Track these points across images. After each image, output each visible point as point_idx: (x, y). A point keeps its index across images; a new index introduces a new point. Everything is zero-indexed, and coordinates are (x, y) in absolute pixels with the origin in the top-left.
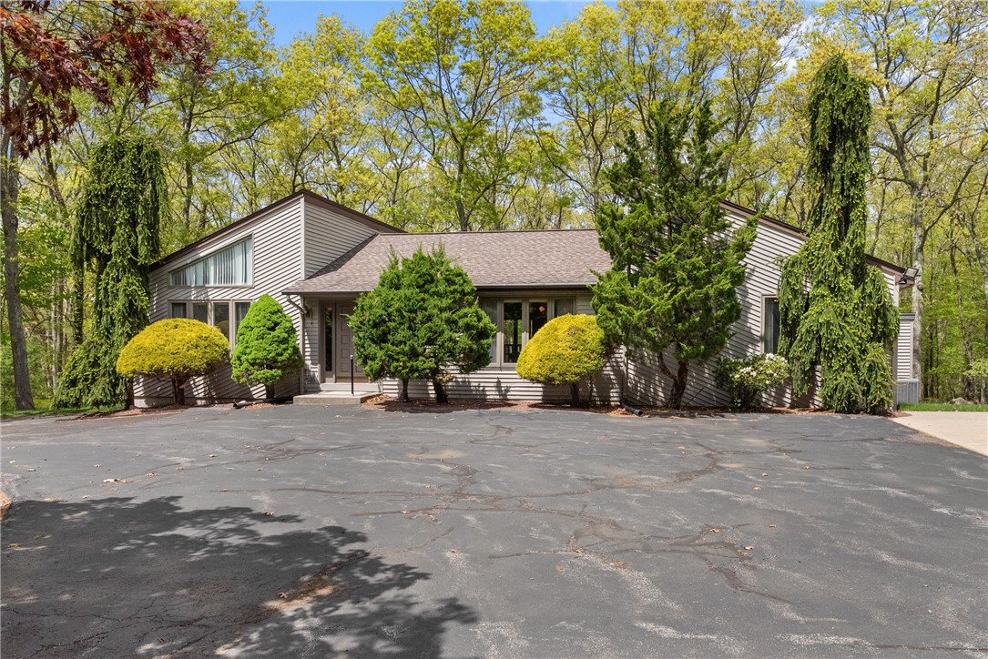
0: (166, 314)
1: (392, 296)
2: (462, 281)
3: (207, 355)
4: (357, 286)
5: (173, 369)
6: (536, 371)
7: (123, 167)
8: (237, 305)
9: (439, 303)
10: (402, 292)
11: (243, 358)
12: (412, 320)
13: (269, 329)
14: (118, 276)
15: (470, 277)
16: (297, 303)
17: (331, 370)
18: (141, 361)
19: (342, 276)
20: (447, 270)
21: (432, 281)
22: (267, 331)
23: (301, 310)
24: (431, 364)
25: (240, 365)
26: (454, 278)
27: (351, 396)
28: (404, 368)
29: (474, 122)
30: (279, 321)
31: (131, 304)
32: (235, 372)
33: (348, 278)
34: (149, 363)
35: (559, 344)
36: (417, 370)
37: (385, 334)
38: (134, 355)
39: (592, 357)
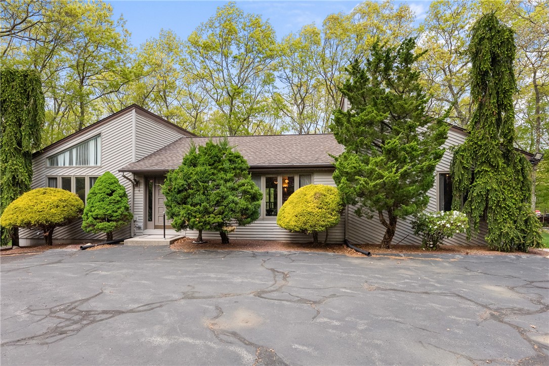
0: (44, 184)
1: (191, 171)
2: (240, 161)
3: (64, 213)
4: (169, 166)
5: (38, 222)
6: (293, 224)
7: (13, 88)
8: (91, 178)
9: (225, 176)
10: (198, 169)
11: (90, 214)
12: (205, 188)
13: (107, 194)
14: (6, 159)
15: (245, 158)
16: (129, 178)
17: (152, 221)
18: (15, 217)
19: (160, 160)
20: (230, 154)
21: (219, 161)
22: (106, 196)
23: (132, 182)
24: (219, 219)
25: (88, 219)
26: (235, 159)
27: (163, 240)
28: (199, 223)
29: (239, 85)
30: (115, 189)
31: (14, 178)
32: (84, 224)
33: (163, 161)
34: (20, 218)
35: (309, 204)
36: (209, 223)
37: (186, 198)
38: (11, 213)
39: (333, 214)
